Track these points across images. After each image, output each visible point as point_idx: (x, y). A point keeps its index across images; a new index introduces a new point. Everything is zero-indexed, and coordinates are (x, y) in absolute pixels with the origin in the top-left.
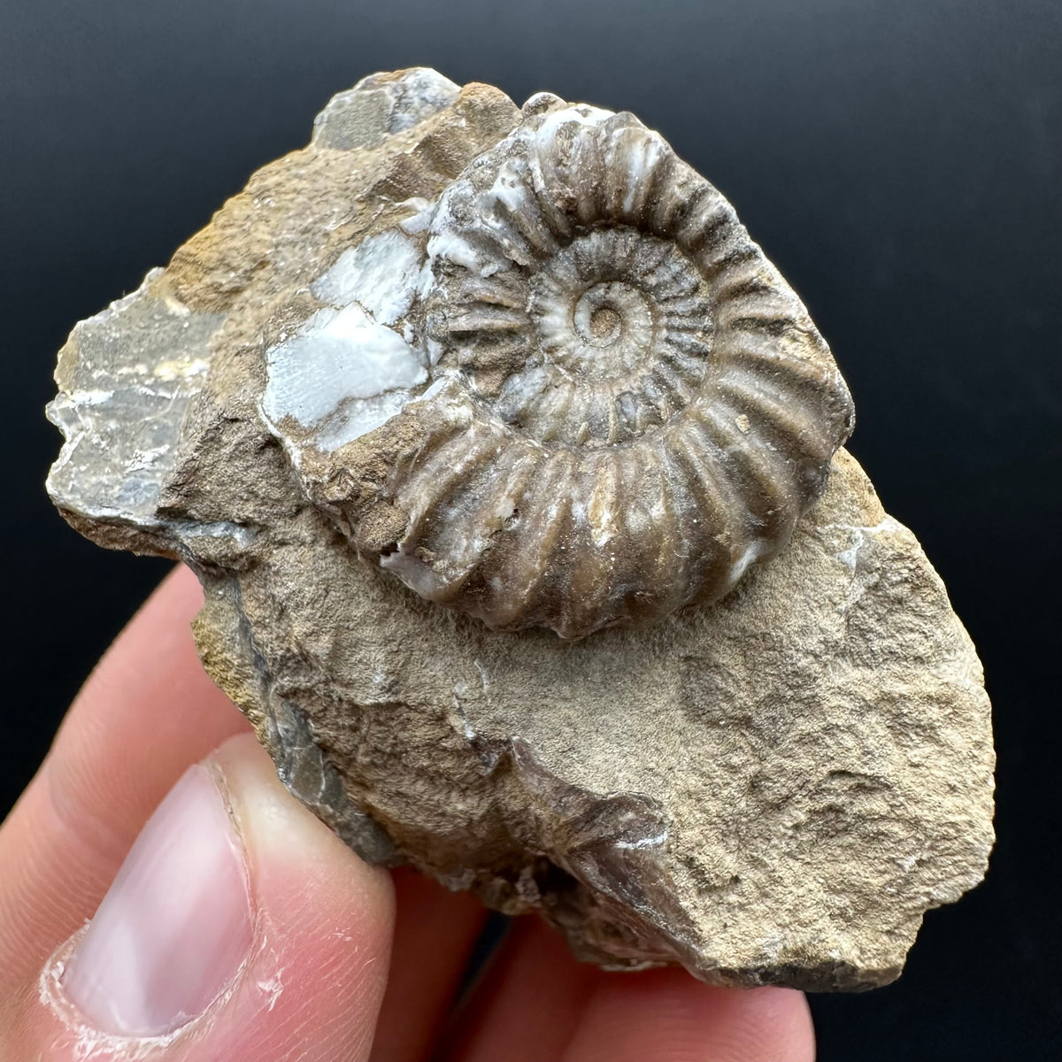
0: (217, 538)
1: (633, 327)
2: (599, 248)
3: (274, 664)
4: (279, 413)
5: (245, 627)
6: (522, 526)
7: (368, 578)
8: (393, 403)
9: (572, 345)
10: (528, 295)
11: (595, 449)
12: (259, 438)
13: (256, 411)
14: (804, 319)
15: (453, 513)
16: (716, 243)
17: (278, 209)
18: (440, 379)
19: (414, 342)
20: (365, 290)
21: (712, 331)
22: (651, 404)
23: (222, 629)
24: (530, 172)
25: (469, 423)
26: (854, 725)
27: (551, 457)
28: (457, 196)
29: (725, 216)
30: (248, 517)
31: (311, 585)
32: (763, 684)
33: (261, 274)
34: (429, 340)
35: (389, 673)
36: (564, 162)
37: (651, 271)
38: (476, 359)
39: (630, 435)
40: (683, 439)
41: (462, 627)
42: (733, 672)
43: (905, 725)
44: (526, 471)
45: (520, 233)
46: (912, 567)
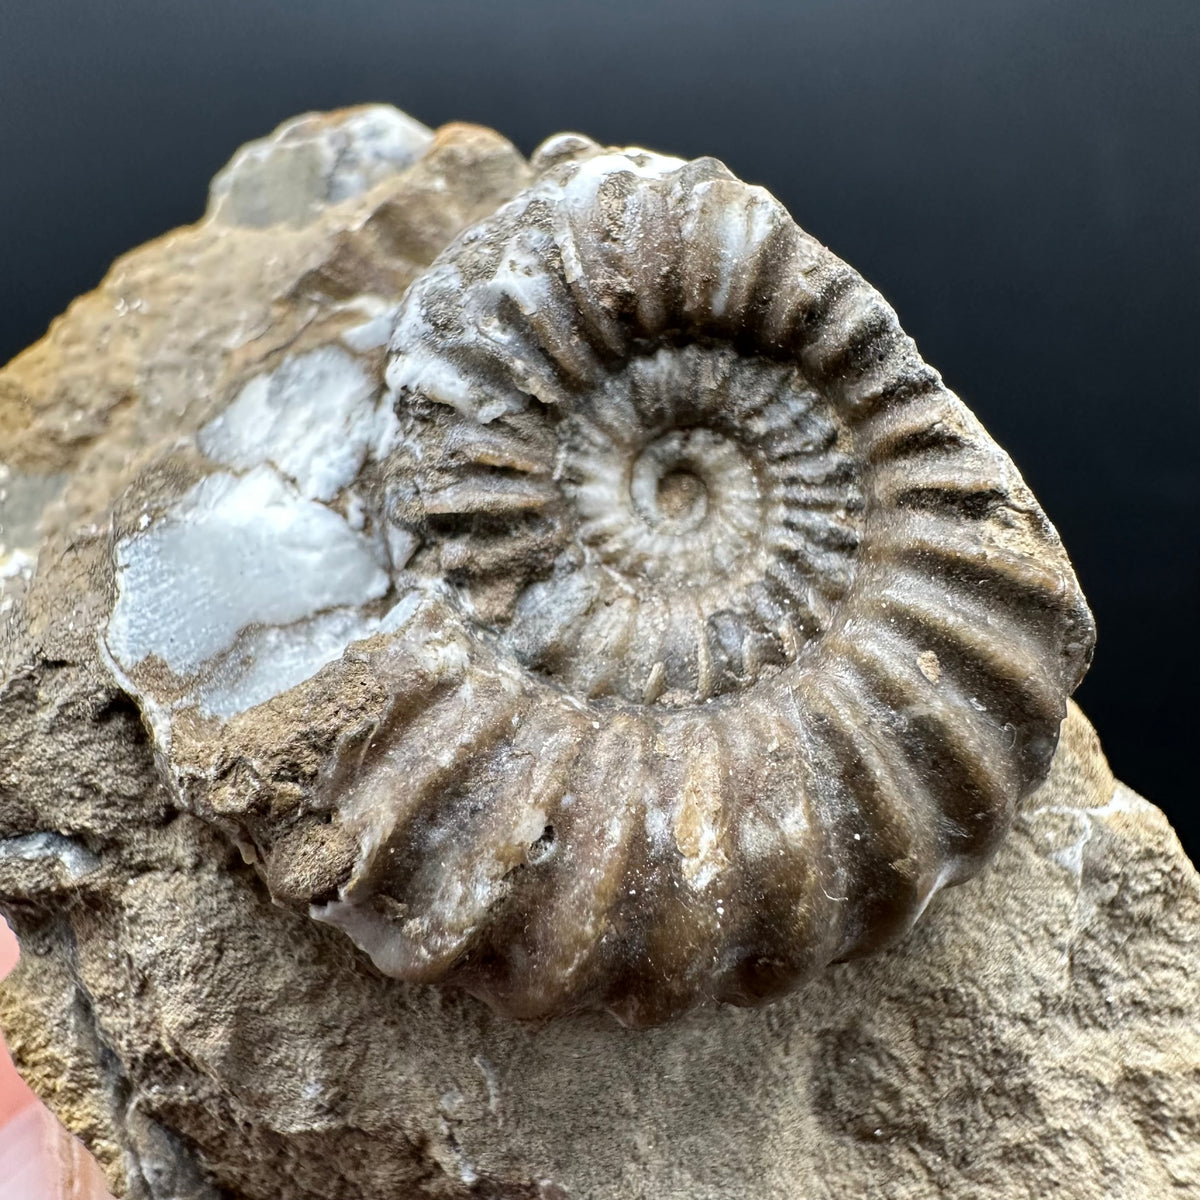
0: (31, 861)
1: (729, 501)
2: (670, 374)
3: (133, 1067)
4: (133, 652)
5: (83, 1005)
6: (560, 854)
7: (290, 925)
8: (330, 633)
9: (629, 532)
10: (556, 451)
11: (677, 708)
12: (101, 695)
13: (94, 649)
14: (1021, 490)
15: (437, 836)
16: (867, 365)
17: (152, 316)
18: (412, 594)
19: (366, 526)
20: (283, 444)
21: (861, 509)
22: (767, 631)
23: (47, 1006)
24: (557, 251)
25: (463, 674)
26: (1086, 1127)
27: (605, 727)
28: (434, 290)
29: (883, 322)
30: (84, 828)
31: (192, 942)
32: (946, 1072)
33: (124, 415)
34: (391, 527)
35: (328, 1083)
36: (613, 234)
37: (757, 412)
38: (471, 560)
39: (734, 684)
40: (829, 693)
41: (453, 1001)
42: (896, 1052)
43: (1163, 1120)
44: (564, 758)
45: (543, 351)
46: (1167, 868)
